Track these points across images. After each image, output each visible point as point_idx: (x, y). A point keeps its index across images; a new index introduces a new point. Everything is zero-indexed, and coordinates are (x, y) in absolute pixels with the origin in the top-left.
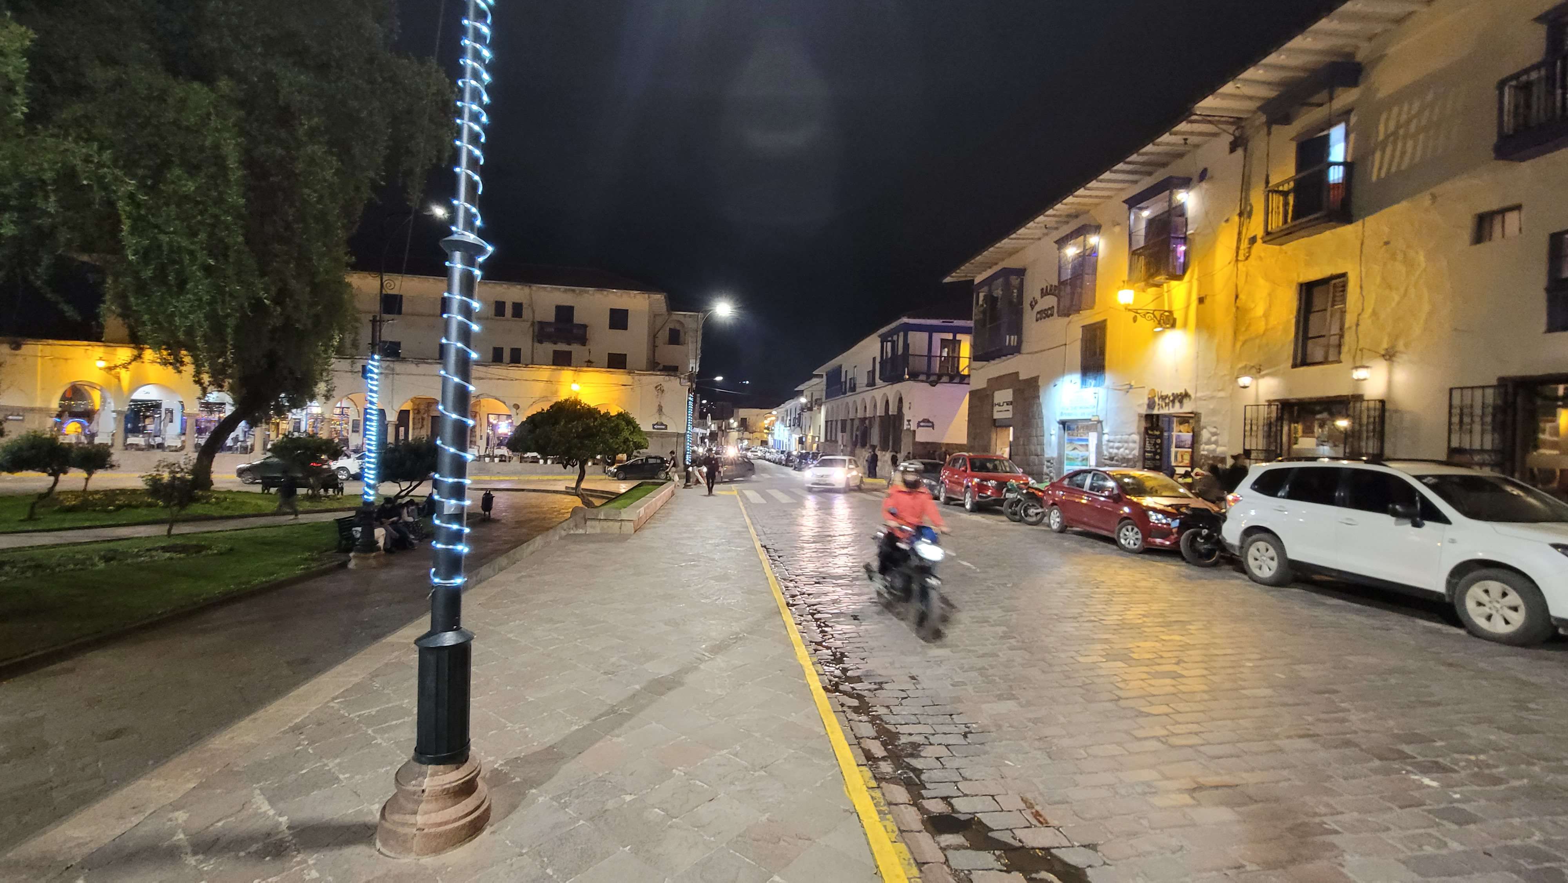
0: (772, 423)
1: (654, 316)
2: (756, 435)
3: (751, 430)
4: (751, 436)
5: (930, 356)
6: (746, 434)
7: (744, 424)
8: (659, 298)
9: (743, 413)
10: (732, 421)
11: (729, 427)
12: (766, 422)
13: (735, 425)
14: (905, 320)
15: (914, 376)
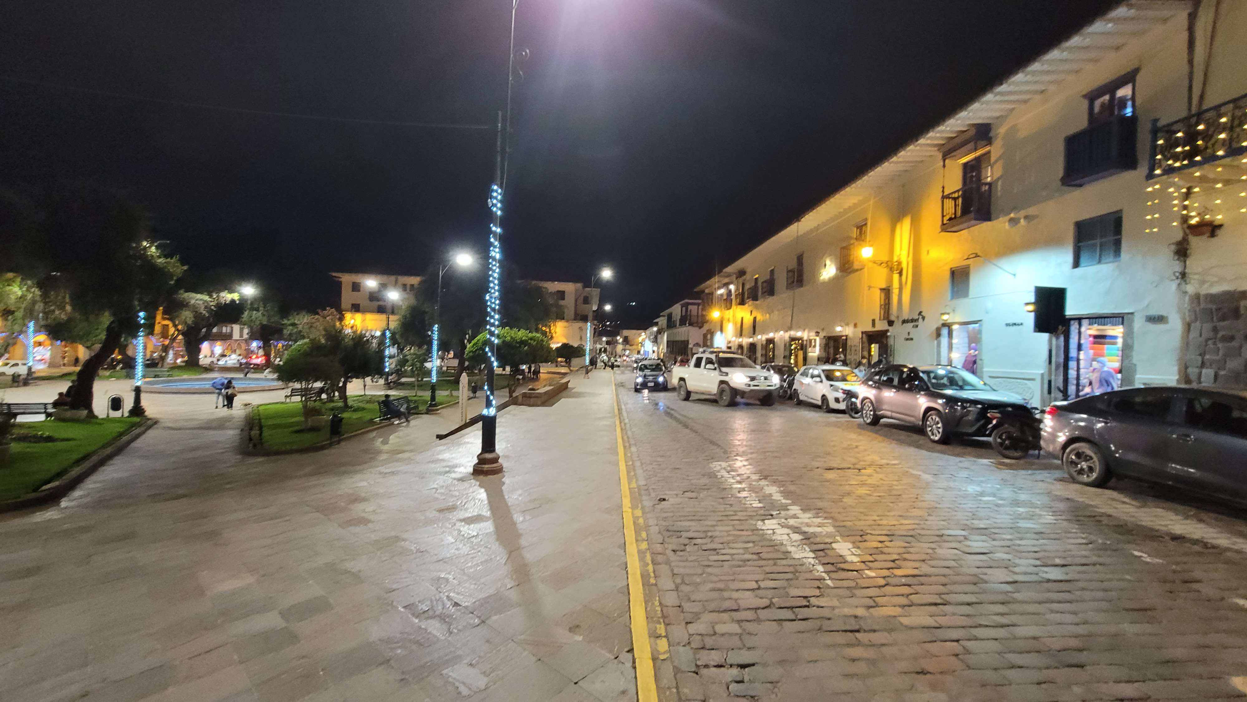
0: (644, 340)
1: (576, 291)
2: (634, 347)
3: (630, 343)
4: (631, 347)
5: (698, 316)
6: (628, 346)
7: (626, 341)
8: (579, 285)
9: (626, 333)
10: (618, 338)
11: (617, 342)
12: (640, 339)
13: (621, 340)
14: (686, 301)
15: (691, 324)
